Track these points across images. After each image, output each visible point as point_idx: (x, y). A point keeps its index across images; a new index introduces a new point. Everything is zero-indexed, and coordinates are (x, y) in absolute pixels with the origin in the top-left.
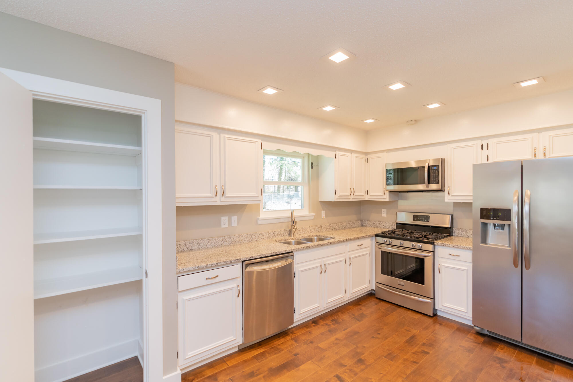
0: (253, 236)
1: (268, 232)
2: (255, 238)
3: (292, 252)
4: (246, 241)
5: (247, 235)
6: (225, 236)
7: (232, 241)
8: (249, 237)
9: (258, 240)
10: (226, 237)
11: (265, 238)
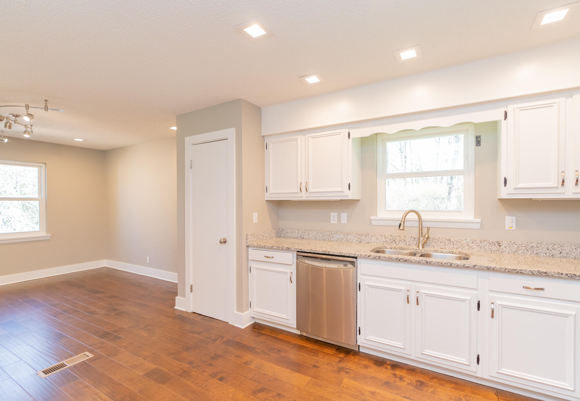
0: (363, 237)
1: (385, 236)
2: (365, 240)
3: (356, 258)
4: (355, 241)
5: (356, 234)
6: (331, 232)
7: (339, 238)
8: (358, 237)
9: (371, 242)
10: (333, 233)
11: (379, 242)
